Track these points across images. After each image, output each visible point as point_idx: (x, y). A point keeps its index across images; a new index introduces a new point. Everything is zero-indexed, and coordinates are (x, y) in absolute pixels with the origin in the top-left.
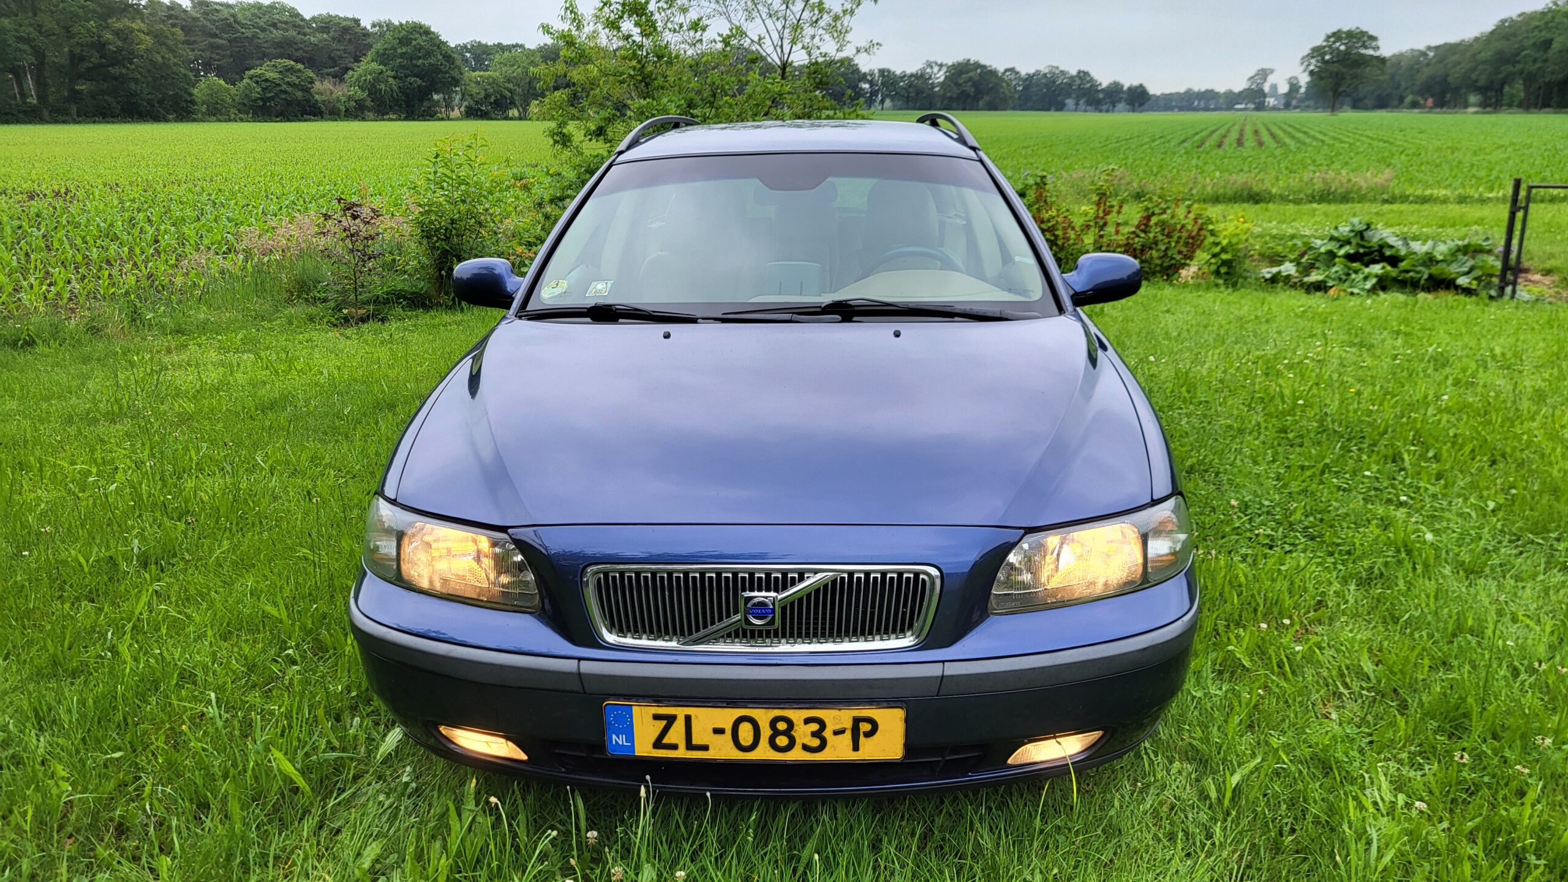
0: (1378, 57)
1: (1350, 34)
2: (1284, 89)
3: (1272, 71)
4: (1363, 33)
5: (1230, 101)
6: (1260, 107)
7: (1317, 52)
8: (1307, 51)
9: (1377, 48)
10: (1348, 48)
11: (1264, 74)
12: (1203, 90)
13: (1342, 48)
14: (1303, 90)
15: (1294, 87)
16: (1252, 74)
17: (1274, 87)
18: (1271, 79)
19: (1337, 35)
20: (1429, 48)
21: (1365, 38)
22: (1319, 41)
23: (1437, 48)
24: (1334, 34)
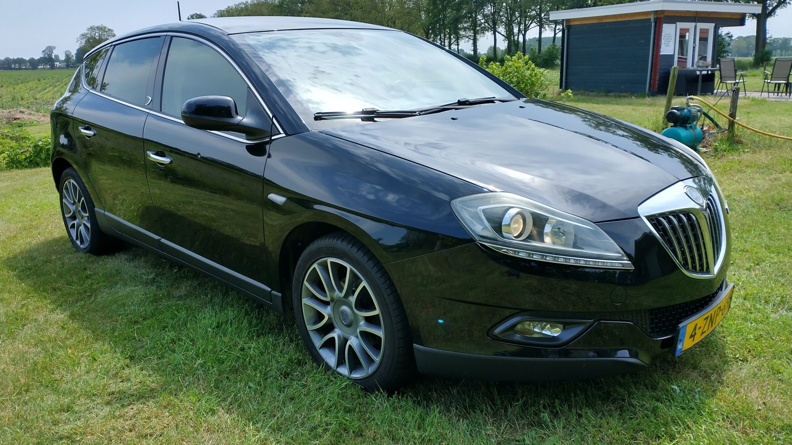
1: (99, 28)
2: (62, 57)
3: (55, 48)
4: (105, 28)
5: (34, 64)
6: (53, 67)
10: (99, 35)
11: (50, 49)
12: (16, 58)
13: (96, 34)
14: (74, 58)
15: (68, 57)
16: (44, 49)
17: (57, 57)
18: (55, 53)
24: (91, 28)
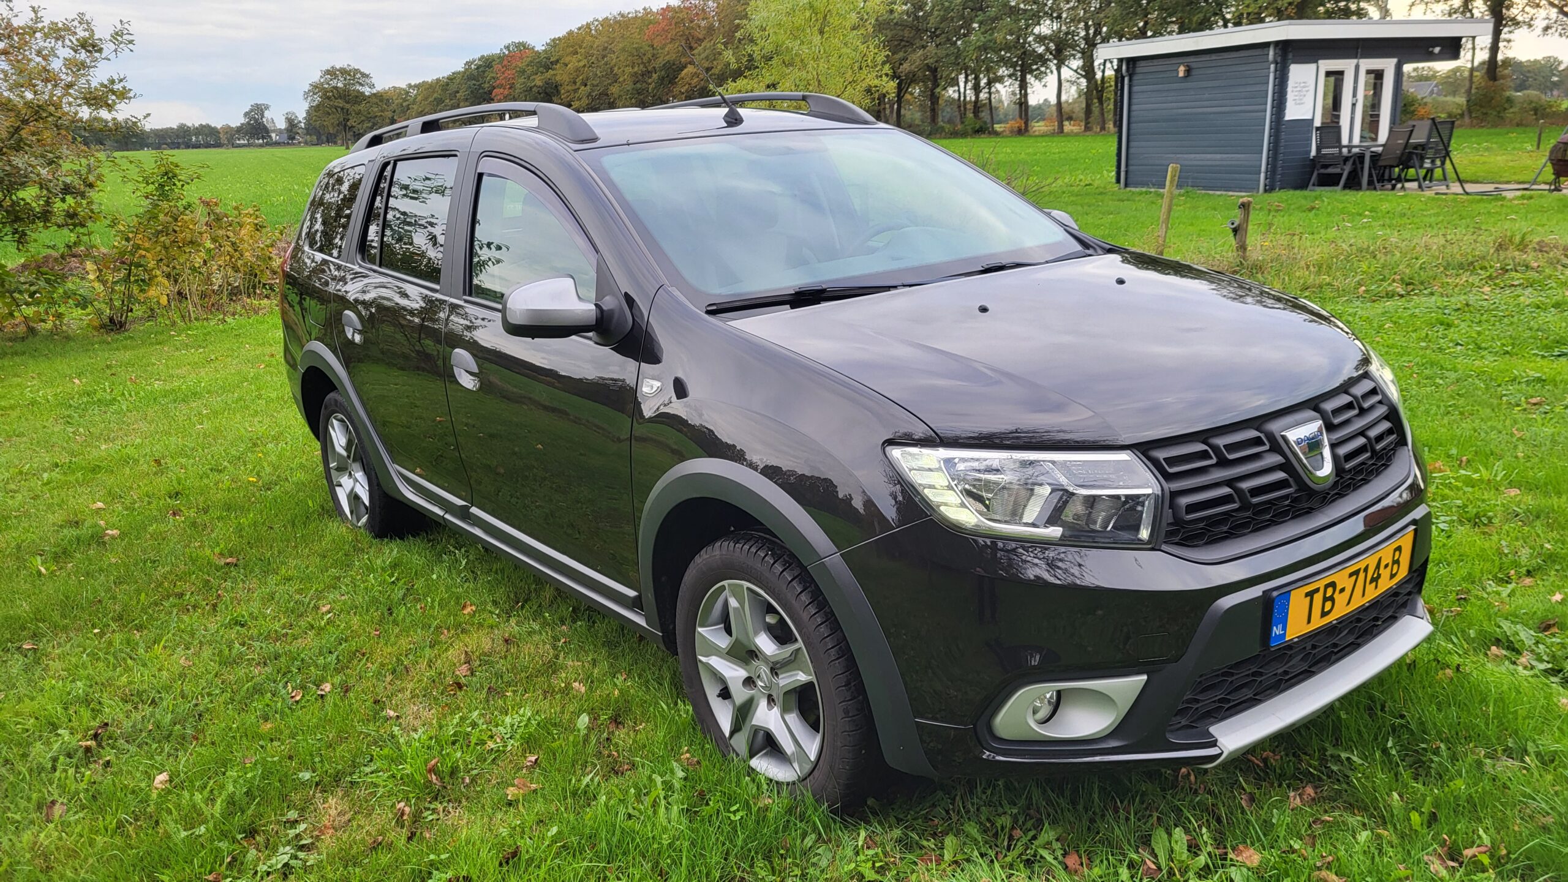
0: (374, 94)
1: (343, 71)
2: (282, 125)
3: (267, 107)
4: (357, 71)
5: (230, 136)
6: (267, 142)
7: (316, 88)
8: (307, 88)
9: (372, 86)
10: (345, 85)
11: (259, 109)
12: (197, 125)
13: (340, 85)
14: (303, 125)
15: (292, 123)
16: (248, 110)
17: (272, 123)
18: (267, 114)
19: (332, 73)
20: (410, 86)
21: (358, 76)
22: (316, 77)
23: (417, 86)
24: (328, 72)
